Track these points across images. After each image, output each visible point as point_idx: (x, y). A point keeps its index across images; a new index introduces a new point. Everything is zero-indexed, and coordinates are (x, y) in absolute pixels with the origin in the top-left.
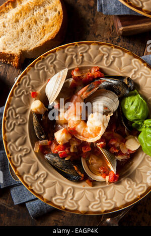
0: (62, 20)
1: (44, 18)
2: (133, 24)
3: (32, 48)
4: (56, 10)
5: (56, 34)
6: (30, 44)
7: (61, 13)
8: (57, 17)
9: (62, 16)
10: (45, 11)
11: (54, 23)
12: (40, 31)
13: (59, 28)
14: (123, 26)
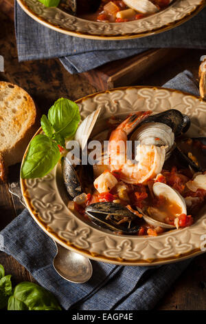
0: (33, 103)
1: (9, 110)
2: (120, 70)
3: (13, 144)
4: (19, 97)
5: (34, 119)
6: (8, 142)
7: (28, 97)
8: (25, 102)
9: (31, 99)
10: (6, 103)
11: (26, 109)
12: (12, 125)
13: (35, 112)
14: (110, 76)
